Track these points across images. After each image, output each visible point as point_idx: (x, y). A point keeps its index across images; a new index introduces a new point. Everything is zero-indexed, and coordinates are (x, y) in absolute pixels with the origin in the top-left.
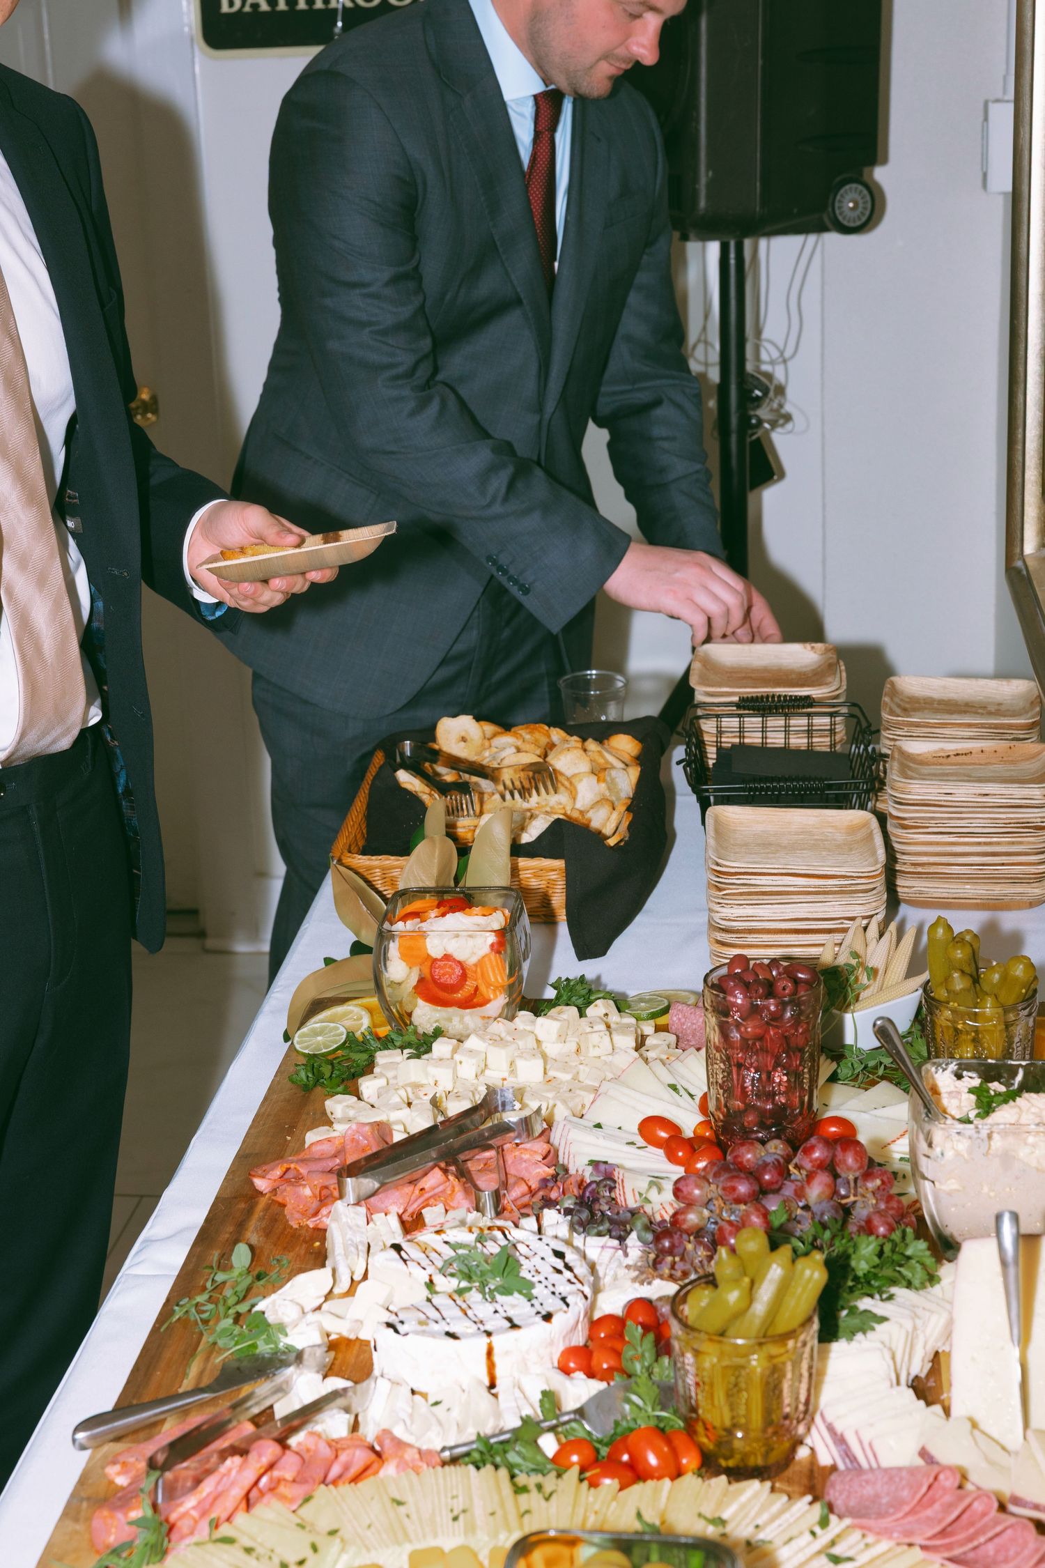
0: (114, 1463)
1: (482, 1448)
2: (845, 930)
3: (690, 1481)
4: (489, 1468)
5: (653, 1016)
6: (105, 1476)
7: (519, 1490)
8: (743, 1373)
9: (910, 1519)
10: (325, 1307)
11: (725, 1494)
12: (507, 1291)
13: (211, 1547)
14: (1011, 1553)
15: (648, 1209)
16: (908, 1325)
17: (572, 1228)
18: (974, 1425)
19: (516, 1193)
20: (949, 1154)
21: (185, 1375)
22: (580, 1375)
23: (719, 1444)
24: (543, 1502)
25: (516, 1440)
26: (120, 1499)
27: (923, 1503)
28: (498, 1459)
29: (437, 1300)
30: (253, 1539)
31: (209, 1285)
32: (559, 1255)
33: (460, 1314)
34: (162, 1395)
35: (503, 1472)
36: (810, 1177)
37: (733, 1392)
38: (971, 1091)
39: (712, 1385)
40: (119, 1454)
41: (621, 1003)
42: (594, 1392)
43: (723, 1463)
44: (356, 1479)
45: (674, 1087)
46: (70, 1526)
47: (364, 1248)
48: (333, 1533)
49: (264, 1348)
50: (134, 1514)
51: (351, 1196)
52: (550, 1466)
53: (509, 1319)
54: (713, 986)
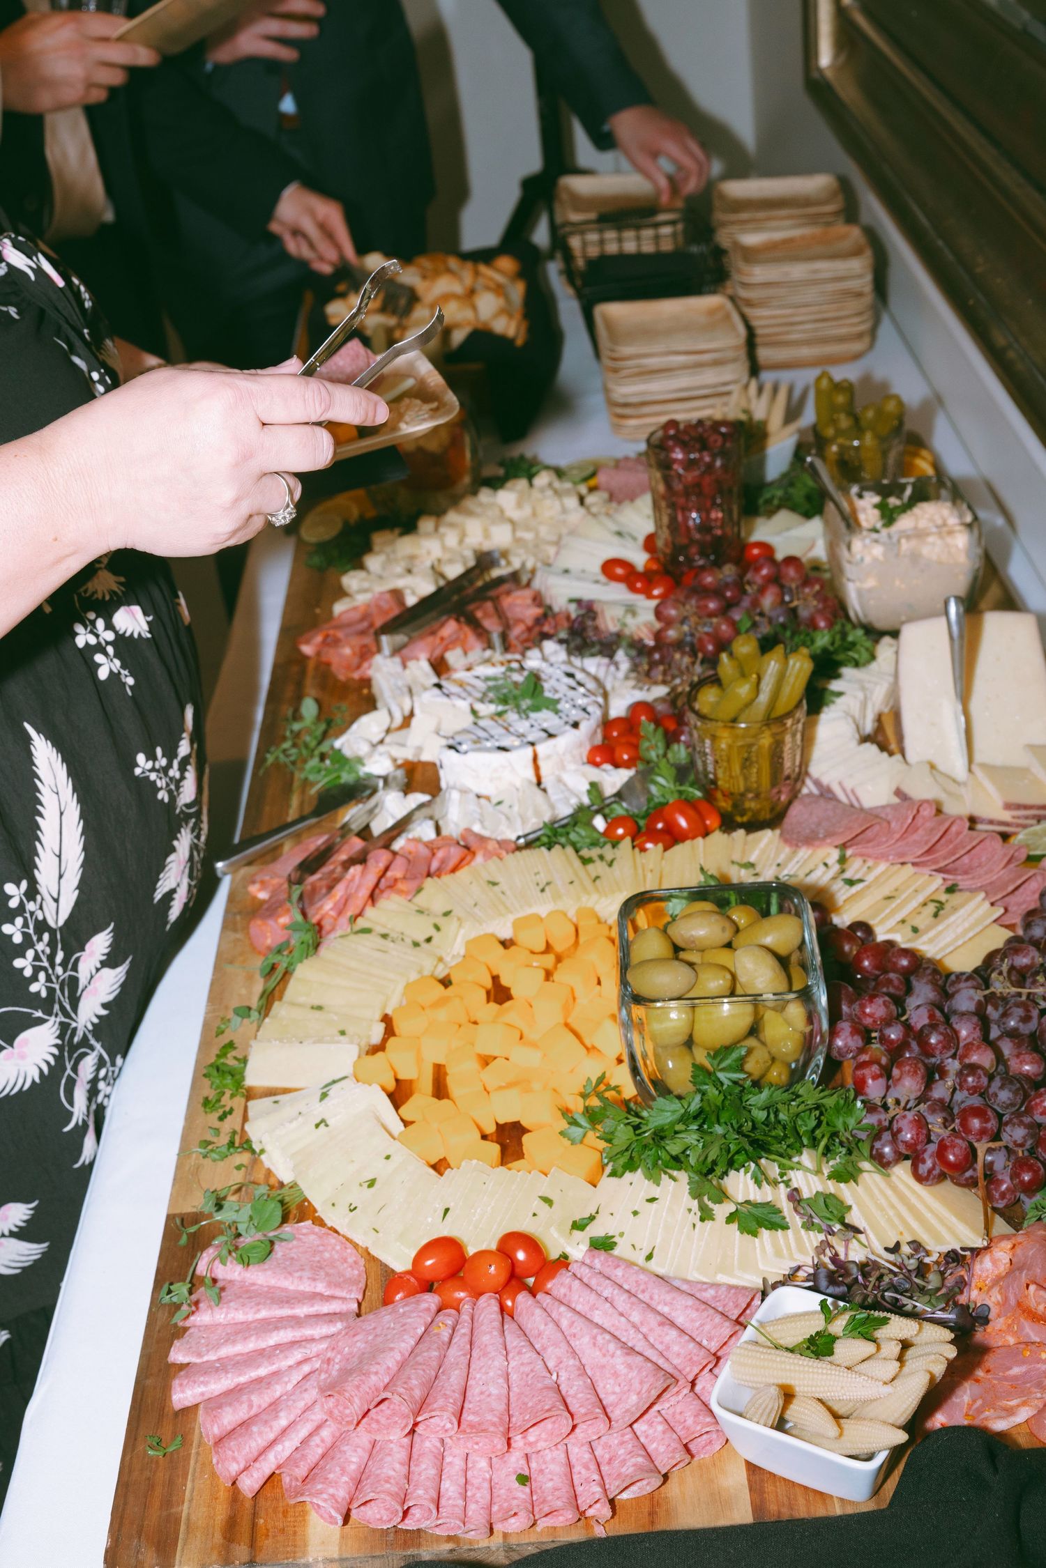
0: (253, 882)
1: (549, 833)
2: (728, 393)
3: (718, 837)
4: (557, 847)
5: (585, 479)
6: (248, 893)
7: (586, 861)
8: (754, 749)
9: (899, 844)
10: (388, 740)
11: (745, 843)
12: (536, 708)
13: (353, 937)
14: (984, 859)
15: (627, 632)
16: (860, 695)
17: (570, 653)
18: (933, 767)
19: (516, 632)
20: (868, 560)
21: (288, 806)
22: (608, 767)
23: (735, 806)
24: (607, 868)
25: (575, 824)
26: (267, 909)
27: (911, 829)
28: (563, 840)
29: (482, 723)
30: (384, 926)
31: (288, 734)
32: (571, 675)
33: (503, 731)
34: (275, 825)
35: (570, 850)
36: (762, 590)
37: (746, 763)
38: (876, 506)
39: (729, 761)
40: (255, 875)
41: (559, 473)
42: (625, 779)
43: (739, 819)
44: (454, 870)
45: (619, 534)
46: (232, 936)
47: (405, 690)
48: (447, 914)
49: (346, 778)
50: (284, 920)
51: (386, 650)
52: (602, 840)
53: (545, 731)
54: (657, 447)
